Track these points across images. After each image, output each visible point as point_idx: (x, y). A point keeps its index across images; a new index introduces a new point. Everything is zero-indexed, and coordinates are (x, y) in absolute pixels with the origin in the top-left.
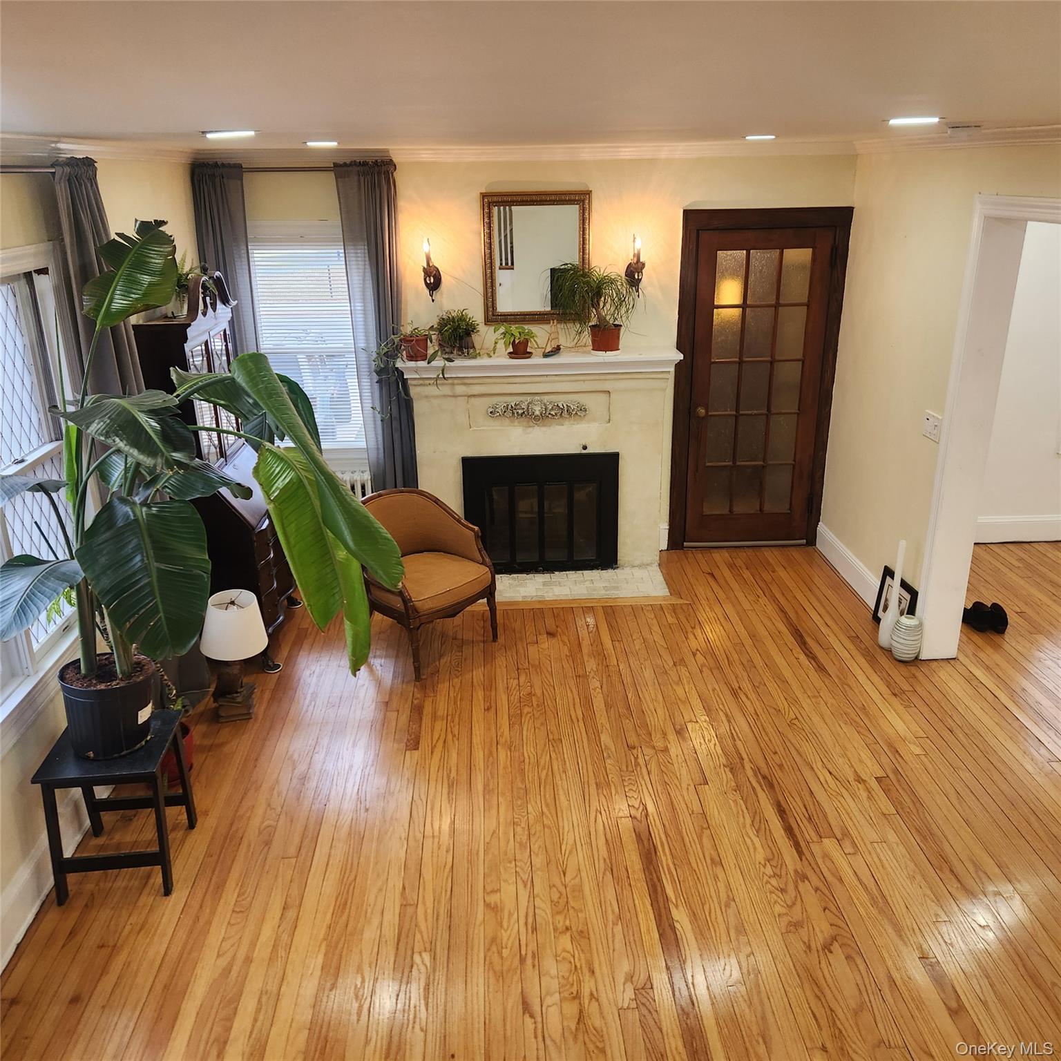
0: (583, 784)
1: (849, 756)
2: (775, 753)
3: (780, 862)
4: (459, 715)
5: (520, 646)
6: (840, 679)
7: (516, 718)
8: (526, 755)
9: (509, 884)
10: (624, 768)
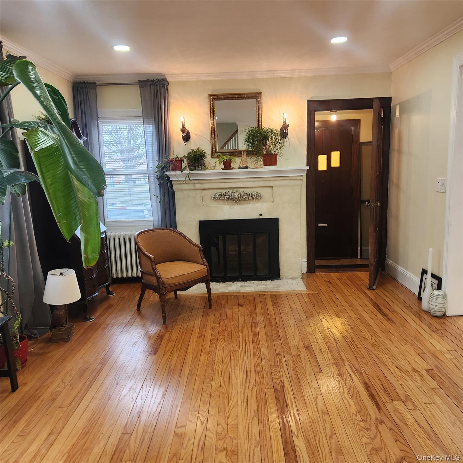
0: (247, 372)
1: (408, 359)
2: (364, 358)
3: (366, 413)
4: (183, 340)
5: (223, 310)
6: (401, 324)
7: (214, 341)
8: (216, 357)
9: (192, 423)
10: (273, 364)
